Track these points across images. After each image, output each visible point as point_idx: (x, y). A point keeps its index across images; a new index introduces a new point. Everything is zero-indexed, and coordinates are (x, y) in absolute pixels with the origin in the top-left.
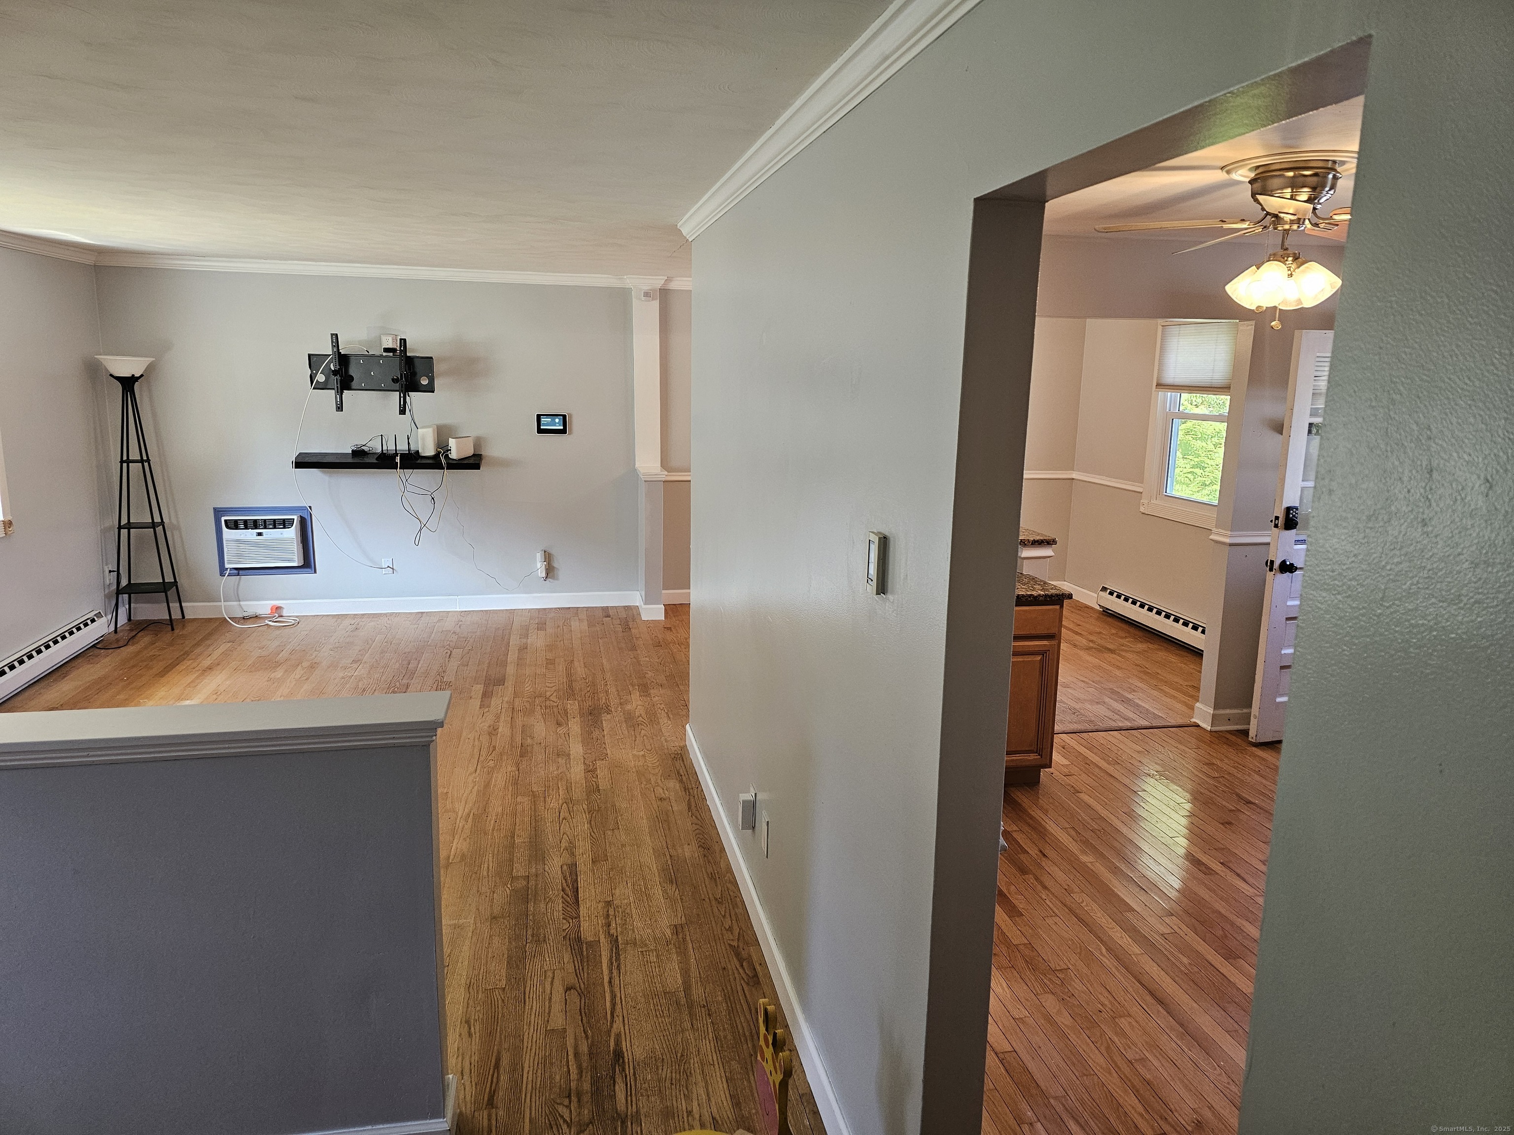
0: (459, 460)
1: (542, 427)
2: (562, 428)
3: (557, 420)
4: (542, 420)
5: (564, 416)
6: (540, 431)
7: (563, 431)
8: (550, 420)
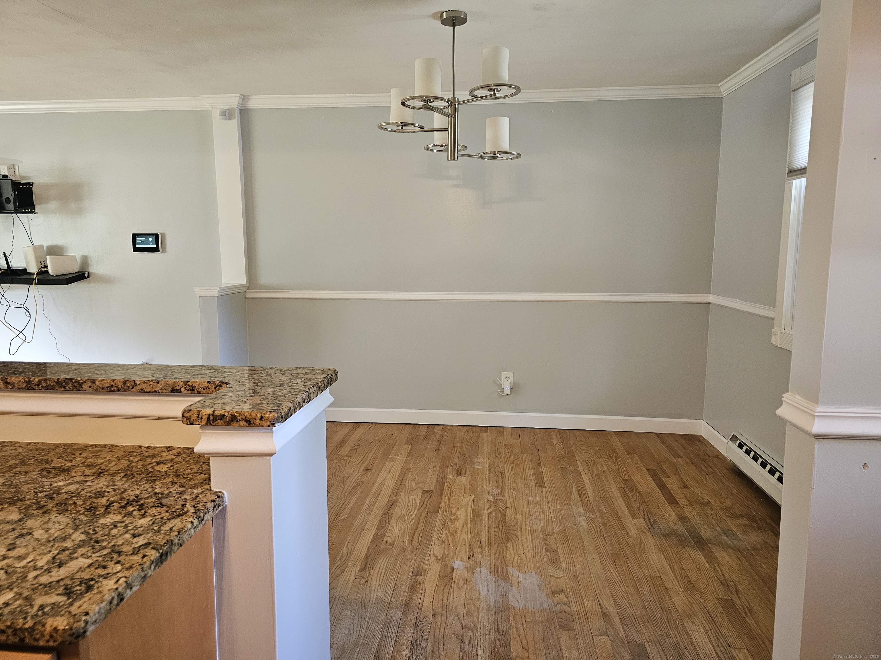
0: (57, 276)
1: (137, 246)
2: (155, 246)
3: (150, 239)
4: (137, 239)
5: (157, 235)
6: (136, 250)
7: (156, 250)
8: (144, 239)
